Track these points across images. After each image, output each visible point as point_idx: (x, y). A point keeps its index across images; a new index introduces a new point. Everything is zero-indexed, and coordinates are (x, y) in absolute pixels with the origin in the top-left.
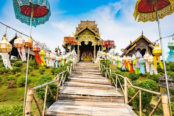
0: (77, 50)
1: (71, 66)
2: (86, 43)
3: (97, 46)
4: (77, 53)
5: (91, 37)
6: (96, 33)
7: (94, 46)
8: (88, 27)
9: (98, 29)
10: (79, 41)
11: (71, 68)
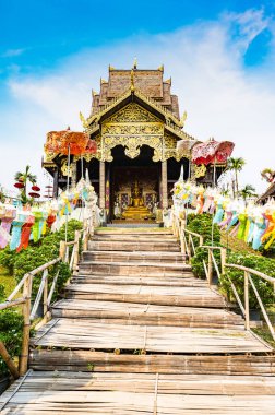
0: (98, 178)
1: (77, 240)
2: (132, 153)
3: (171, 161)
4: (97, 190)
5: (148, 130)
6: (167, 115)
7: (160, 162)
8: (137, 93)
9: (174, 98)
10: (107, 146)
11: (76, 249)
